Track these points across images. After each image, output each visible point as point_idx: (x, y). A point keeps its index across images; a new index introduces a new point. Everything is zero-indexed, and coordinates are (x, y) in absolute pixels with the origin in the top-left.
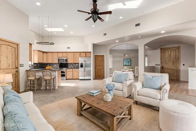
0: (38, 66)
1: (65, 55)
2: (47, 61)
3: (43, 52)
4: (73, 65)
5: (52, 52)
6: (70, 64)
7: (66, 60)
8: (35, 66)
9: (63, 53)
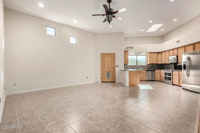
5: (165, 52)
8: (150, 67)
9: (174, 50)
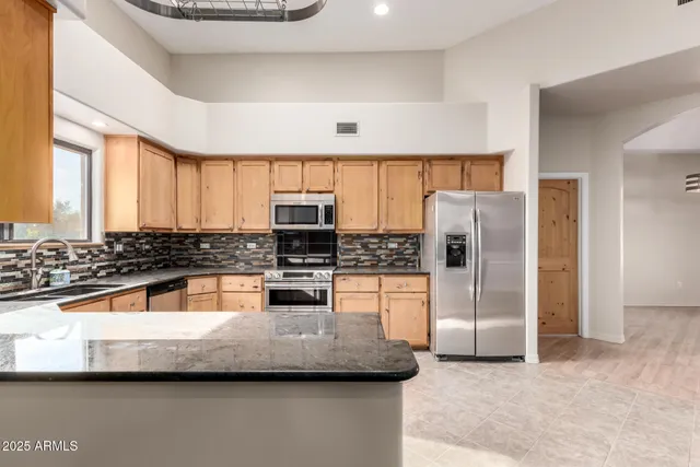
0: (139, 253)
1: (320, 175)
2: (199, 221)
3: (180, 158)
4: (365, 246)
5: (235, 159)
6: (353, 237)
7: (330, 213)
9: (307, 165)
